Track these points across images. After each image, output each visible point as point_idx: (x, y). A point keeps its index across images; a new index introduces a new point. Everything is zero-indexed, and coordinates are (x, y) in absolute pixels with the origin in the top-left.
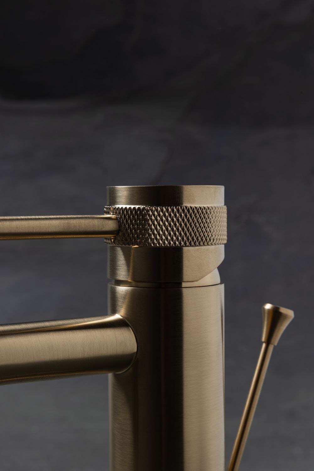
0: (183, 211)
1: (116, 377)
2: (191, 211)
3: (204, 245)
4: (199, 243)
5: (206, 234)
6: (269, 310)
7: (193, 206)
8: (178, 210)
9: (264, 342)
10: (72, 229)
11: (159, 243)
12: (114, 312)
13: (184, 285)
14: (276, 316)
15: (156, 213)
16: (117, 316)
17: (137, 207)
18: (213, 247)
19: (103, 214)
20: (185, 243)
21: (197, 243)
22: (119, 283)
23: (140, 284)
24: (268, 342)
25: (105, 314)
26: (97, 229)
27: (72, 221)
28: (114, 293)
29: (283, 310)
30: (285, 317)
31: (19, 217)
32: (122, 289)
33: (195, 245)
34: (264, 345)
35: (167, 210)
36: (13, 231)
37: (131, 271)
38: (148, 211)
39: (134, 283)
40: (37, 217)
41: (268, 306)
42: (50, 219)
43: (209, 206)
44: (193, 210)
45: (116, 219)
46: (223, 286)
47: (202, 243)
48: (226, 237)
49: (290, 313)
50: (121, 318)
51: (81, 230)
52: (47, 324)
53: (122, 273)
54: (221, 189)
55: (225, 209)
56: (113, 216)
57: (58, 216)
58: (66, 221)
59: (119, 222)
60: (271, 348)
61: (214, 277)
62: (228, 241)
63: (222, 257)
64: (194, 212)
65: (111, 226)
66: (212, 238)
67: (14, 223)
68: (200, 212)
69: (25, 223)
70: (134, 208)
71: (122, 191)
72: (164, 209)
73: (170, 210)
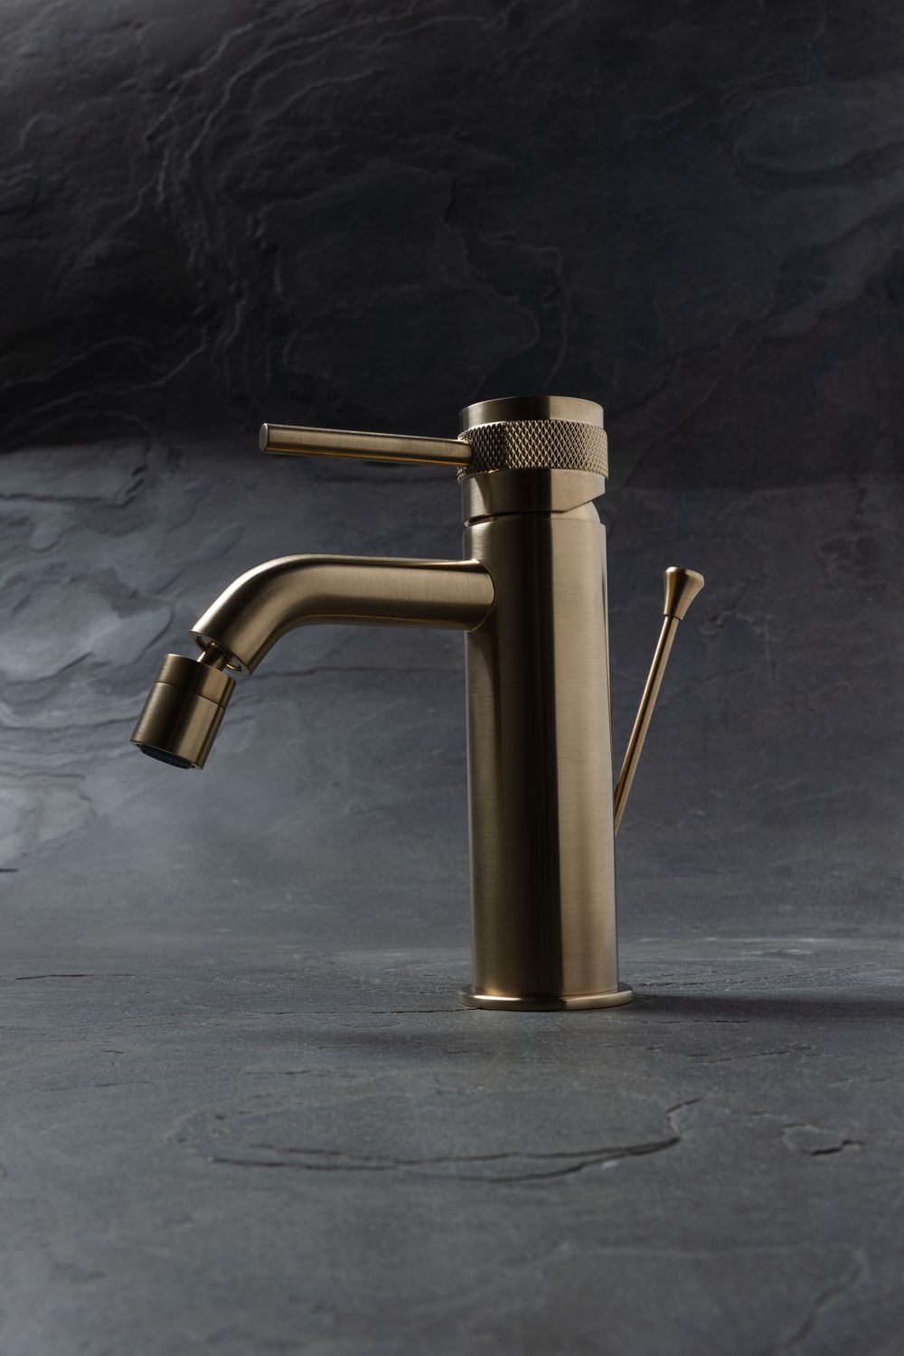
0: (553, 425)
1: (471, 636)
2: (562, 426)
5: (576, 455)
6: (672, 573)
7: (559, 420)
8: (547, 425)
9: (667, 615)
11: (518, 465)
12: (468, 558)
14: (681, 581)
15: (513, 429)
16: (474, 561)
17: (497, 423)
18: (587, 473)
20: (550, 465)
22: (476, 520)
23: (502, 519)
24: (672, 615)
25: (461, 559)
26: (444, 454)
27: (413, 442)
28: (469, 534)
29: (690, 573)
30: (694, 581)
32: (479, 529)
34: (666, 619)
35: (527, 425)
36: (343, 446)
37: (488, 502)
38: (504, 426)
39: (492, 517)
41: (671, 570)
43: (579, 422)
45: (469, 444)
49: (699, 578)
50: (478, 562)
51: (425, 453)
53: (478, 508)
54: (599, 408)
56: (465, 441)
59: (472, 447)
60: (675, 623)
61: (588, 512)
62: (610, 472)
63: (600, 490)
64: (559, 427)
68: (568, 427)
69: (359, 438)
70: (489, 426)
72: (524, 424)
73: (530, 424)
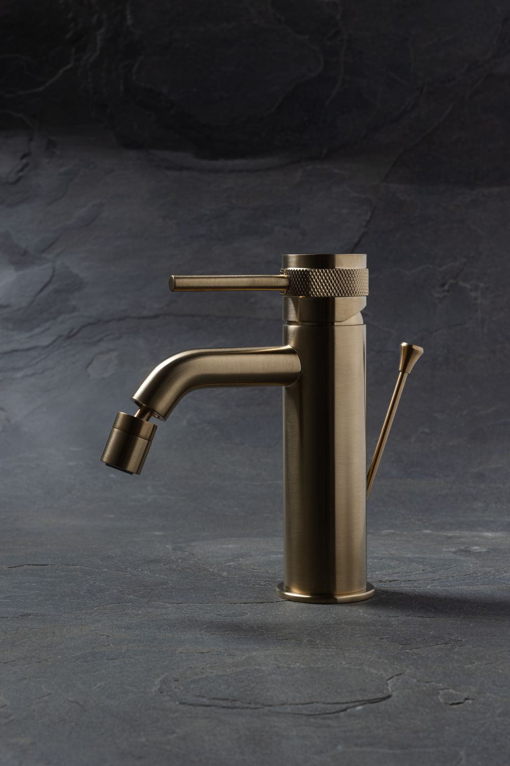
0: (337, 272)
1: (287, 389)
2: (342, 272)
3: (348, 296)
4: (345, 295)
5: (350, 288)
6: (404, 347)
7: (344, 268)
8: (333, 272)
9: (401, 371)
10: (257, 284)
11: (316, 294)
12: (286, 344)
13: (336, 324)
14: (410, 351)
15: (314, 273)
16: (289, 347)
18: (356, 298)
19: (279, 274)
20: (338, 294)
21: (343, 295)
22: (291, 323)
23: (304, 324)
24: (404, 371)
25: (281, 345)
26: (273, 285)
27: (256, 279)
28: (286, 330)
29: (415, 347)
30: (417, 352)
31: (220, 276)
32: (292, 327)
33: (342, 296)
34: (401, 373)
35: (322, 272)
36: (217, 285)
37: (298, 314)
38: (309, 272)
39: (300, 323)
40: (233, 276)
41: (404, 344)
42: (242, 277)
43: (355, 268)
44: (341, 272)
45: (288, 278)
46: (365, 326)
47: (347, 295)
48: (368, 291)
49: (420, 350)
50: (291, 347)
51: (263, 285)
52: (239, 349)
53: (293, 316)
54: (364, 257)
55: (367, 271)
56: (286, 276)
57: (247, 276)
58: (252, 279)
59: (290, 280)
60: (406, 376)
61: (357, 319)
62: (369, 294)
63: (364, 304)
64: (341, 273)
65: (284, 282)
66: (354, 292)
67: (218, 280)
68: (346, 273)
69: (225, 280)
70: (300, 270)
71: (293, 258)
72: (320, 271)
73: (324, 271)
